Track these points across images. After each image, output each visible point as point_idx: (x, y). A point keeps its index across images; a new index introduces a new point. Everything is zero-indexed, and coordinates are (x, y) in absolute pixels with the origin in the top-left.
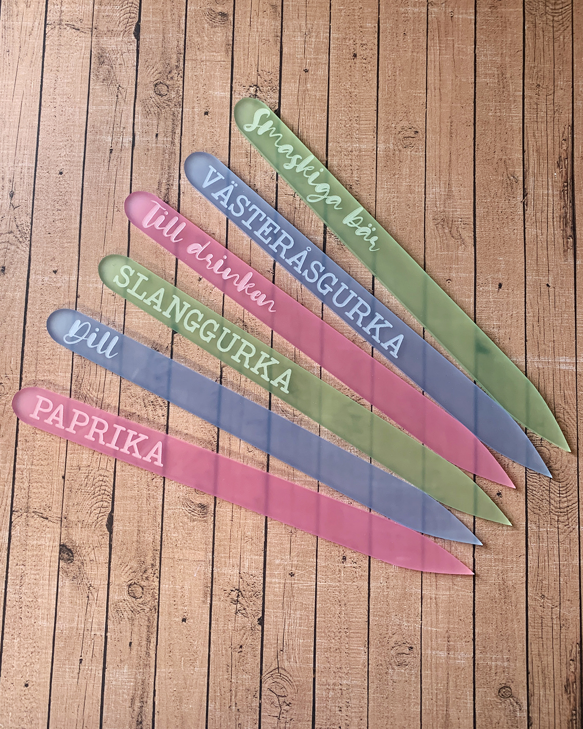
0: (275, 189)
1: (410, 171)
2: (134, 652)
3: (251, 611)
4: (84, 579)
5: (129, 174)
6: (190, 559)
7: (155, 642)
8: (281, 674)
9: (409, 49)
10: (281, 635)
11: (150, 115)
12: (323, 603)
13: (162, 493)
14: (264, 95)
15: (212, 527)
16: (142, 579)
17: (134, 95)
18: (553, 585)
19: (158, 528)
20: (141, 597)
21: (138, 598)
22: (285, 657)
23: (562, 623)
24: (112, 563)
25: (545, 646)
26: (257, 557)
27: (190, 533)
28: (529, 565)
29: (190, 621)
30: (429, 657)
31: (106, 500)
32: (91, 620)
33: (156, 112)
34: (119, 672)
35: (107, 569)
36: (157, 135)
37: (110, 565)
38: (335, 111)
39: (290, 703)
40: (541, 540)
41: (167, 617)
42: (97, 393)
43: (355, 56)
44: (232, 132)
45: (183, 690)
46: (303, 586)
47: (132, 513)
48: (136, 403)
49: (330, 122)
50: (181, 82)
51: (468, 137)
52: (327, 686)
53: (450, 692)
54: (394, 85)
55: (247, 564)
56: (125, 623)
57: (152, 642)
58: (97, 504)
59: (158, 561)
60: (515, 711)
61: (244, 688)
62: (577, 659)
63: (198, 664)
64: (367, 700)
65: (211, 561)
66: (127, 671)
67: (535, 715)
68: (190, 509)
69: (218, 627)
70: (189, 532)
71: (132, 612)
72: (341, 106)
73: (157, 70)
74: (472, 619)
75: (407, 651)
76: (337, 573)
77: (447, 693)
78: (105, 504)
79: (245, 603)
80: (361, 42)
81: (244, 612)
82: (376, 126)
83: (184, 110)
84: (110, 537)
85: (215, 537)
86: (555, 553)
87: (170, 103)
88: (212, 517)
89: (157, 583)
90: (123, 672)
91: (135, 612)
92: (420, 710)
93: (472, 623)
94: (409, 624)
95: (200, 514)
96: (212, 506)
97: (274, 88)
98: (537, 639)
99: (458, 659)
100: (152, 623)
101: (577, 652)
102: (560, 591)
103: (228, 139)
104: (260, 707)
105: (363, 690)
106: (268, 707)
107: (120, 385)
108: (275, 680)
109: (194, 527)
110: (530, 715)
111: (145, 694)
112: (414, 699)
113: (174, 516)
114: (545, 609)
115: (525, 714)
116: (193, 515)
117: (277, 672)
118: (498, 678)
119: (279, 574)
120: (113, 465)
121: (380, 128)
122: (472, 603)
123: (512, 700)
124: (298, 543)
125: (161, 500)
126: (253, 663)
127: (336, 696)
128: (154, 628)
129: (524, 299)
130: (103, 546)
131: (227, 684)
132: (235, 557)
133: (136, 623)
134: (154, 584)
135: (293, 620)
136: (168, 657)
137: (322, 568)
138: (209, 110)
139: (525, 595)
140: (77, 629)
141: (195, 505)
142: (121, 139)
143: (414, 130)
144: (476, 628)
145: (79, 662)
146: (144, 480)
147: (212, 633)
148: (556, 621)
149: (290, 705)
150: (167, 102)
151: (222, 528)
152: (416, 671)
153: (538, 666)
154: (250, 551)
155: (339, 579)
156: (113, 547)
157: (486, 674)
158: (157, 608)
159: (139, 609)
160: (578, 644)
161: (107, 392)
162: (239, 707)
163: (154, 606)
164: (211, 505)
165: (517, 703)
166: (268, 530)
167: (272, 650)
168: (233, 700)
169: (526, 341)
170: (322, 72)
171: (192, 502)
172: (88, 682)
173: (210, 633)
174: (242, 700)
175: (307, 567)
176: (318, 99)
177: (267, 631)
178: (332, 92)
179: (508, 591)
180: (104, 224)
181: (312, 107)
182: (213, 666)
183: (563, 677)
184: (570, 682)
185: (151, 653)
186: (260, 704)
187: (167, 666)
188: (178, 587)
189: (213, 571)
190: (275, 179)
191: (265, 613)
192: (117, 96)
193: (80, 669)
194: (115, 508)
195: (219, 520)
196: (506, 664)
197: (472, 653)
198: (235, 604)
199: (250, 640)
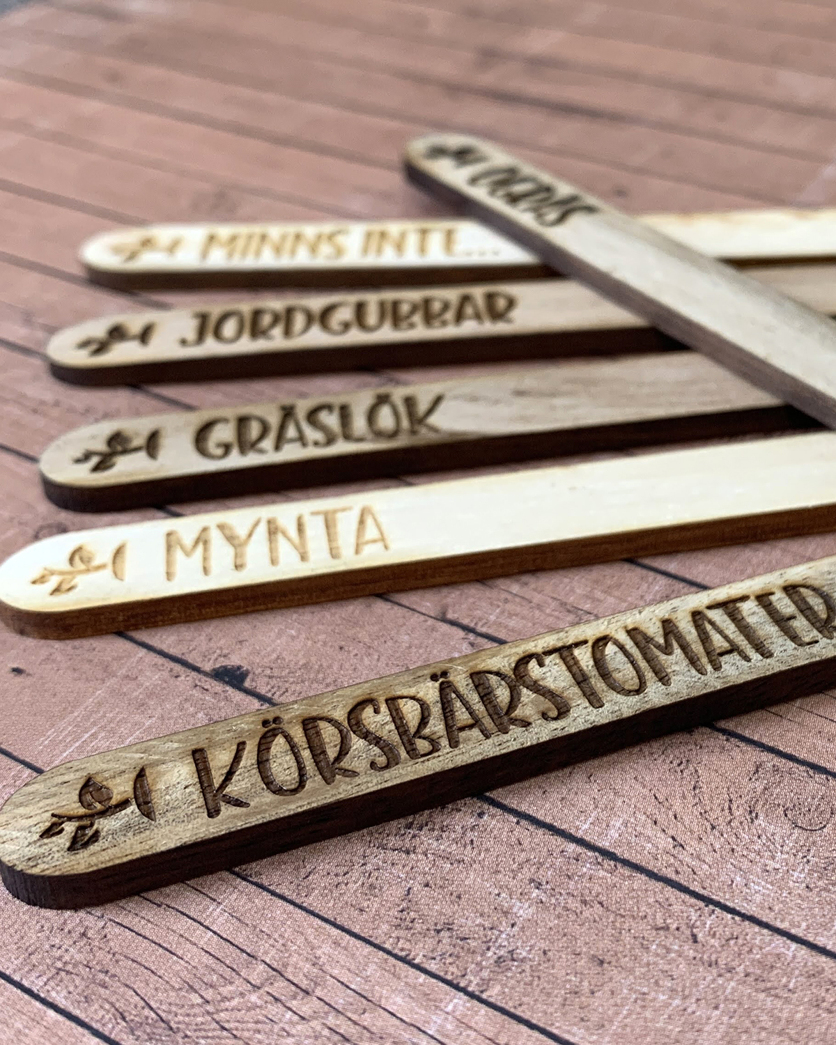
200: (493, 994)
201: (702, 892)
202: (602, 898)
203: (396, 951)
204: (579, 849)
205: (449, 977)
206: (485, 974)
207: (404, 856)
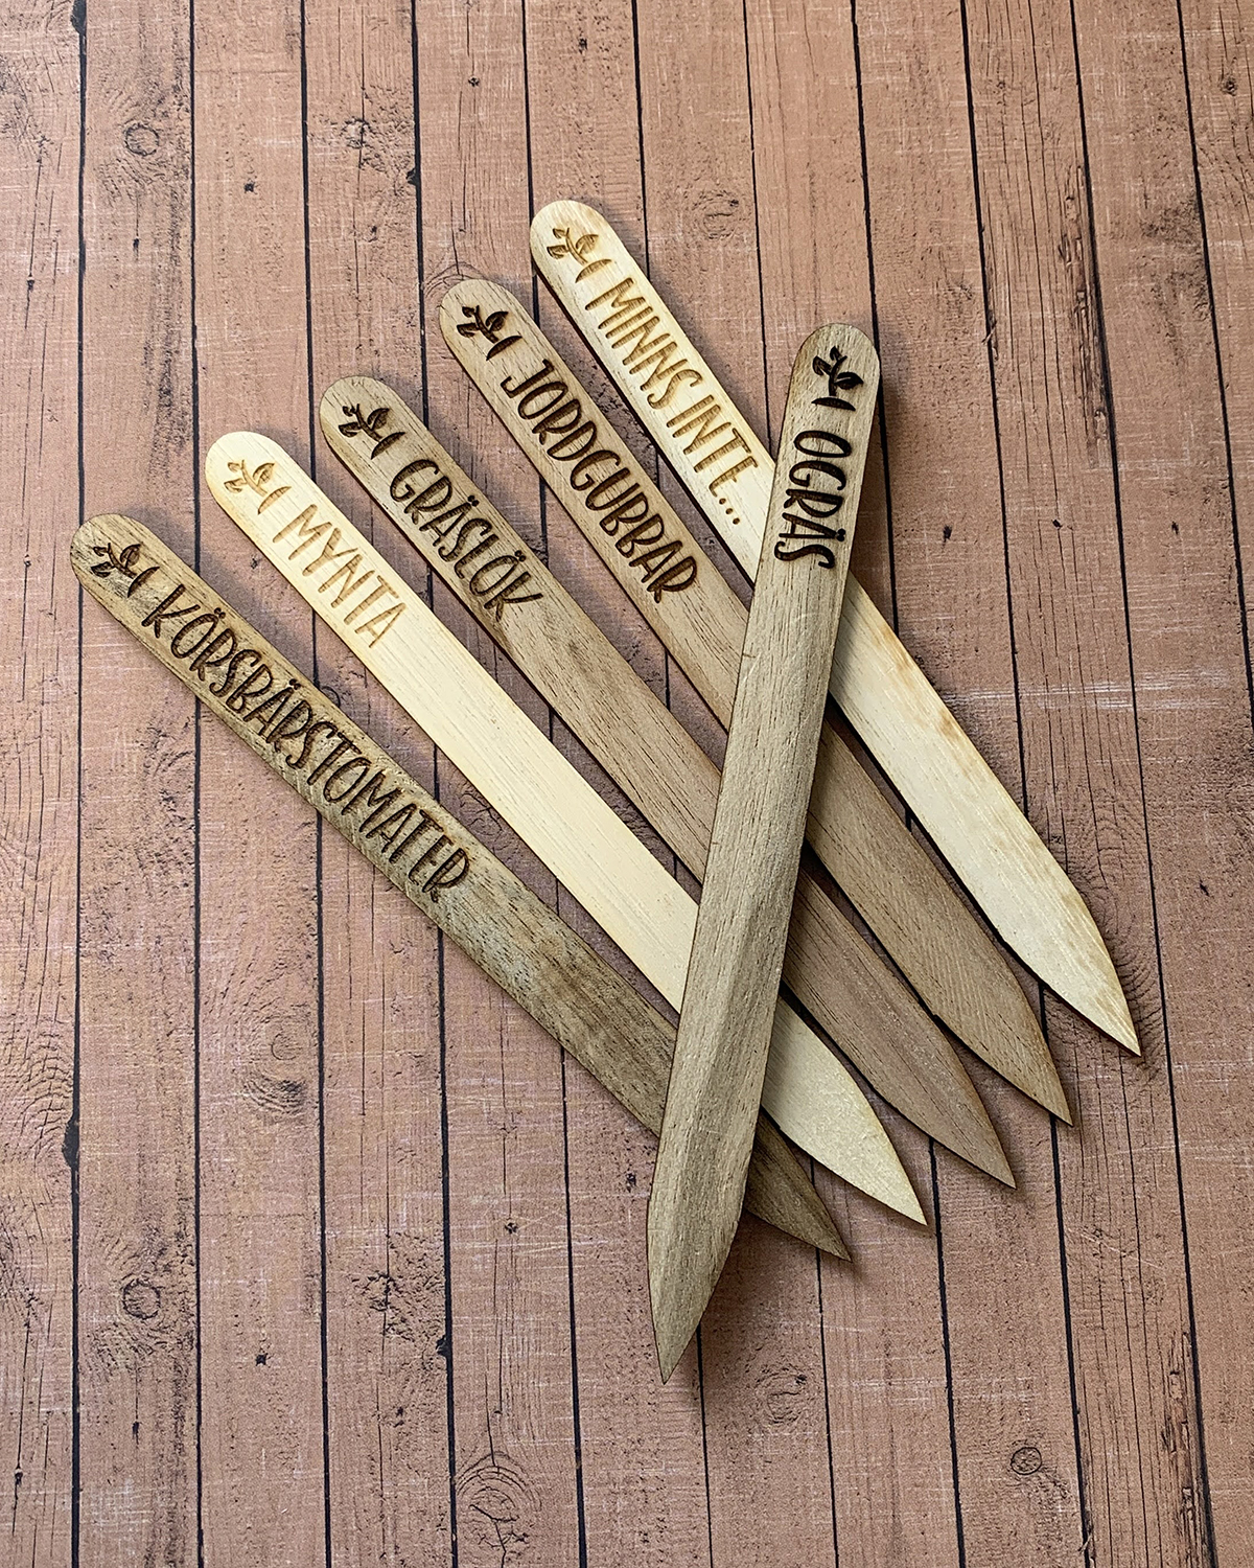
0: (419, 348)
1: (725, 288)
2: (146, 1447)
3: (419, 1325)
4: (14, 1284)
5: (76, 335)
6: (268, 1213)
7: (195, 1417)
8: (499, 1468)
9: (703, 21)
10: (493, 1373)
11: (119, 199)
12: (589, 1289)
13: (194, 1064)
14: (381, 139)
15: (317, 1134)
16: (156, 1270)
17: (78, 157)
18: (1119, 1204)
19: (187, 1146)
20: (156, 1313)
21: (147, 1317)
22: (507, 1427)
23: (1146, 1289)
24: (80, 1240)
25: (1111, 1347)
26: (426, 1194)
27: (265, 1153)
28: (1061, 1163)
29: (275, 1362)
30: (845, 1396)
31: (59, 1090)
32: (38, 1379)
33: (132, 192)
34: (112, 1496)
35: (71, 1254)
36: (136, 243)
37: (75, 1243)
38: (547, 166)
39: (524, 1534)
40: (1085, 1103)
41: (220, 1355)
42: (23, 845)
43: (583, 43)
44: (311, 225)
45: (268, 1525)
46: (540, 1253)
47: (123, 1118)
48: (119, 860)
49: (535, 192)
50: (187, 123)
51: (851, 207)
52: (611, 1487)
53: (900, 1471)
54: (677, 102)
55: (405, 1214)
56: (121, 1382)
57: (187, 1418)
58: (38, 1103)
59: (191, 1225)
60: (1051, 1502)
61: (414, 1509)
62: (1187, 1369)
63: (300, 1460)
64: (706, 1509)
65: (319, 1214)
66: (131, 1492)
67: (1097, 1508)
68: (262, 1095)
69: (342, 1370)
70: (262, 1150)
71: (136, 1351)
72: (558, 155)
73: (129, 98)
74: (939, 1298)
75: (793, 1386)
76: (616, 1215)
77: (893, 1475)
78: (59, 1101)
79: (405, 1308)
80: (595, 14)
81: (402, 1327)
82: (641, 196)
83: (196, 183)
84: (73, 1178)
85: (326, 1156)
86: (1119, 1130)
87: (164, 171)
88: (317, 1110)
89: (191, 1279)
90: (123, 1496)
91: (143, 1352)
92: (831, 1522)
93: (939, 1307)
94: (793, 1324)
95: (287, 1104)
96: (316, 1087)
97: (404, 123)
98: (1093, 1333)
99: (913, 1395)
100: (184, 1373)
101: (1186, 1353)
102: (1136, 1215)
103: (303, 241)
104: (455, 1551)
105: (696, 1487)
106: (474, 1548)
107: (79, 821)
108: (487, 1483)
109: (273, 1137)
110: (1088, 1508)
111: (179, 1542)
112: (816, 1497)
113: (226, 1114)
114: (1104, 1262)
115: (1077, 1509)
116: (270, 1109)
117: (490, 1463)
118: (1007, 1429)
119: (481, 1229)
120: (72, 1009)
121: (652, 199)
122: (936, 1262)
123: (1043, 1478)
124: (522, 1153)
125: (192, 1081)
126: (430, 1447)
127: (633, 1508)
128: (189, 1387)
129: (1004, 558)
130: (57, 1200)
131: (372, 1501)
132: (374, 1198)
133: (147, 1376)
134: (184, 1279)
135: (520, 1337)
136: (227, 1449)
137: (581, 1206)
138: (256, 180)
139: (1057, 1233)
140: (5, 1403)
141: (272, 1085)
142: (54, 256)
143: (729, 198)
144: (949, 1317)
145: (14, 1480)
146: (147, 1037)
147: (329, 1385)
148: (1133, 1287)
149: (526, 1539)
150: (156, 167)
151: (341, 1133)
152: (815, 1431)
153: (1099, 1395)
154: (409, 1182)
155: (621, 1228)
156: (81, 1200)
157: (980, 1423)
158: (195, 1337)
159: (152, 1343)
160: (1185, 1333)
161: (47, 840)
162: (405, 1555)
163: (188, 1333)
164: (311, 1082)
165: (1055, 1483)
166: (450, 1128)
167: (476, 1412)
168: (389, 1538)
169: (1014, 652)
170: (511, 83)
171: (267, 1079)
172: (38, 1526)
173: (325, 1385)
174: (409, 1538)
175: (546, 1208)
176: (505, 142)
177: (461, 1368)
178: (537, 126)
179: (1018, 1226)
180: (22, 452)
181: (493, 161)
182: (336, 1462)
183: (1156, 1412)
184: (1174, 1423)
185: (185, 1443)
186: (454, 1544)
187: (227, 1471)
188: (242, 1281)
189: (323, 1236)
190: (419, 325)
191: (454, 1326)
192: (39, 161)
193: (17, 1498)
194: (82, 1109)
195: (331, 1116)
196: (1023, 1395)
197: (945, 1377)
198: (382, 1310)
199: (421, 1394)
200: (84, 961)
201: (200, 1021)
202: (168, 977)
203: (81, 902)
204: (192, 948)
205: (81, 936)
206: (93, 950)
207: (138, 865)
